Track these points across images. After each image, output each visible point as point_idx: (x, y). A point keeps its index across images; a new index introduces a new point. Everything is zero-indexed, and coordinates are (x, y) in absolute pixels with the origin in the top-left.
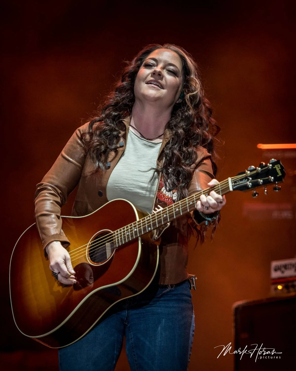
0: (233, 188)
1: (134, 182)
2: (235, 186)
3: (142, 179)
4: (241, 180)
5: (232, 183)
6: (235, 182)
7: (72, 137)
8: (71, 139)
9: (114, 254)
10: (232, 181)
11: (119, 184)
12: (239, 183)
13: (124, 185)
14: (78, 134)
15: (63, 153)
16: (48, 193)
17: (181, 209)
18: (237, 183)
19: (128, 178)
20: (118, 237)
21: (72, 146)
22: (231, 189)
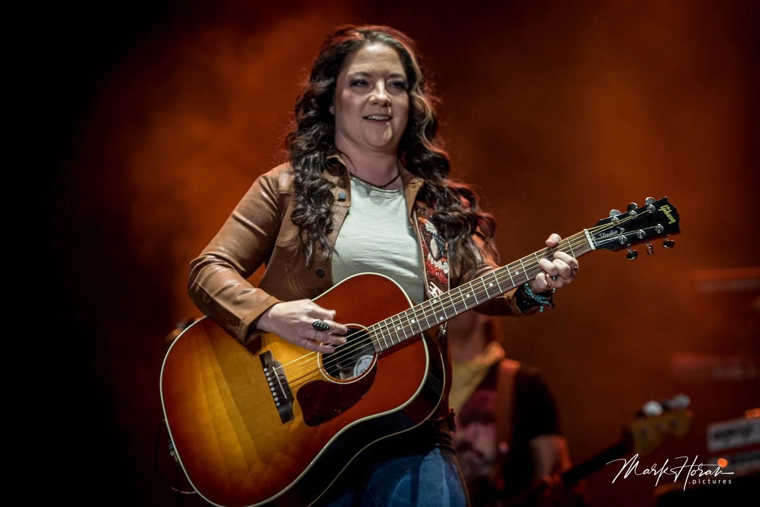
0: (595, 244)
1: (383, 253)
2: (597, 241)
3: (393, 249)
4: (607, 232)
5: (592, 237)
6: (597, 236)
7: (252, 188)
8: (250, 192)
9: (376, 363)
10: (591, 234)
11: (360, 258)
12: (604, 237)
13: (368, 259)
14: (263, 183)
15: (236, 213)
17: (498, 283)
18: (600, 237)
19: (372, 248)
20: (380, 336)
21: (252, 201)
22: (593, 247)
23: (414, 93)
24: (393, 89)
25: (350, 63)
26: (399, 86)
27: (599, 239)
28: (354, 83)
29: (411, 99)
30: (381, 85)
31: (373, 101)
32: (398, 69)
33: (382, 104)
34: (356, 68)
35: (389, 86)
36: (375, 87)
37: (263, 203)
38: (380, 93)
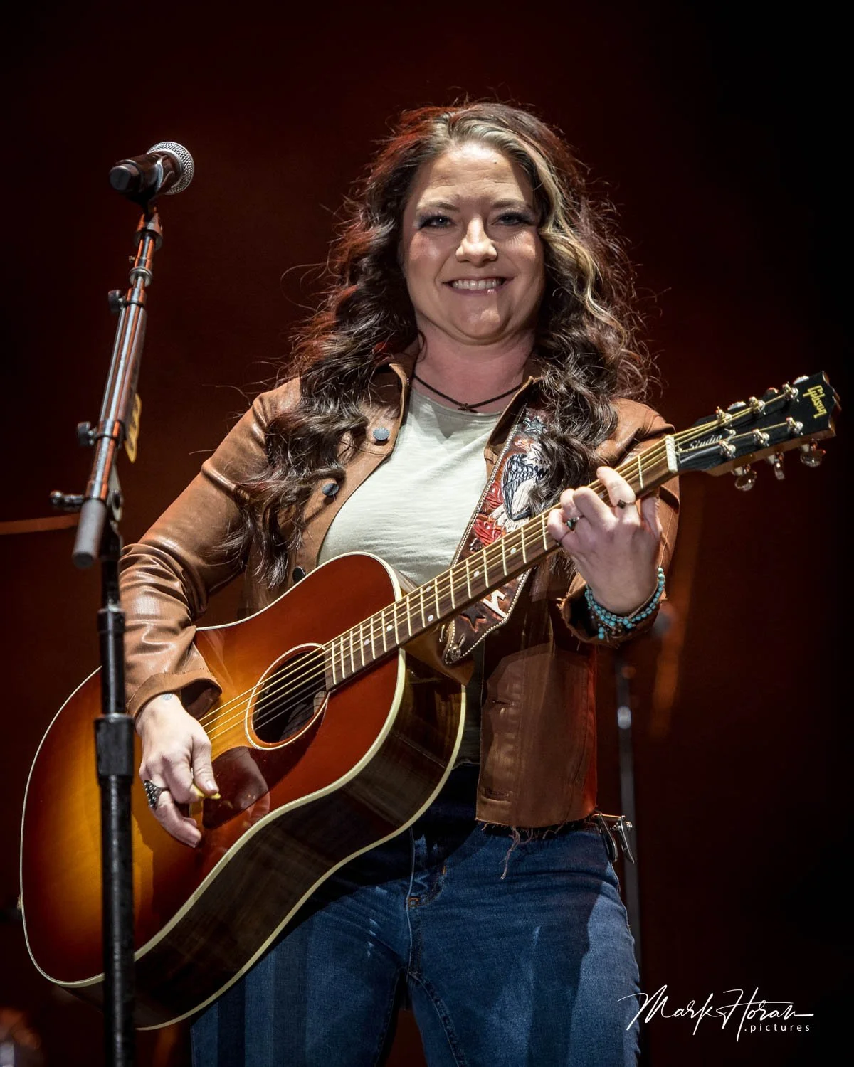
0: (678, 461)
2: (683, 456)
4: (705, 437)
5: (677, 449)
6: (685, 446)
10: (676, 443)
12: (696, 447)
16: (141, 570)
17: (523, 547)
18: (690, 447)
22: (673, 468)
23: (549, 230)
24: (502, 230)
25: (424, 186)
26: (514, 220)
27: (687, 450)
28: (428, 222)
29: (544, 245)
30: (476, 226)
31: (460, 256)
32: (511, 192)
33: (477, 261)
34: (431, 197)
35: (495, 222)
36: (464, 232)
37: (252, 444)
38: (477, 242)
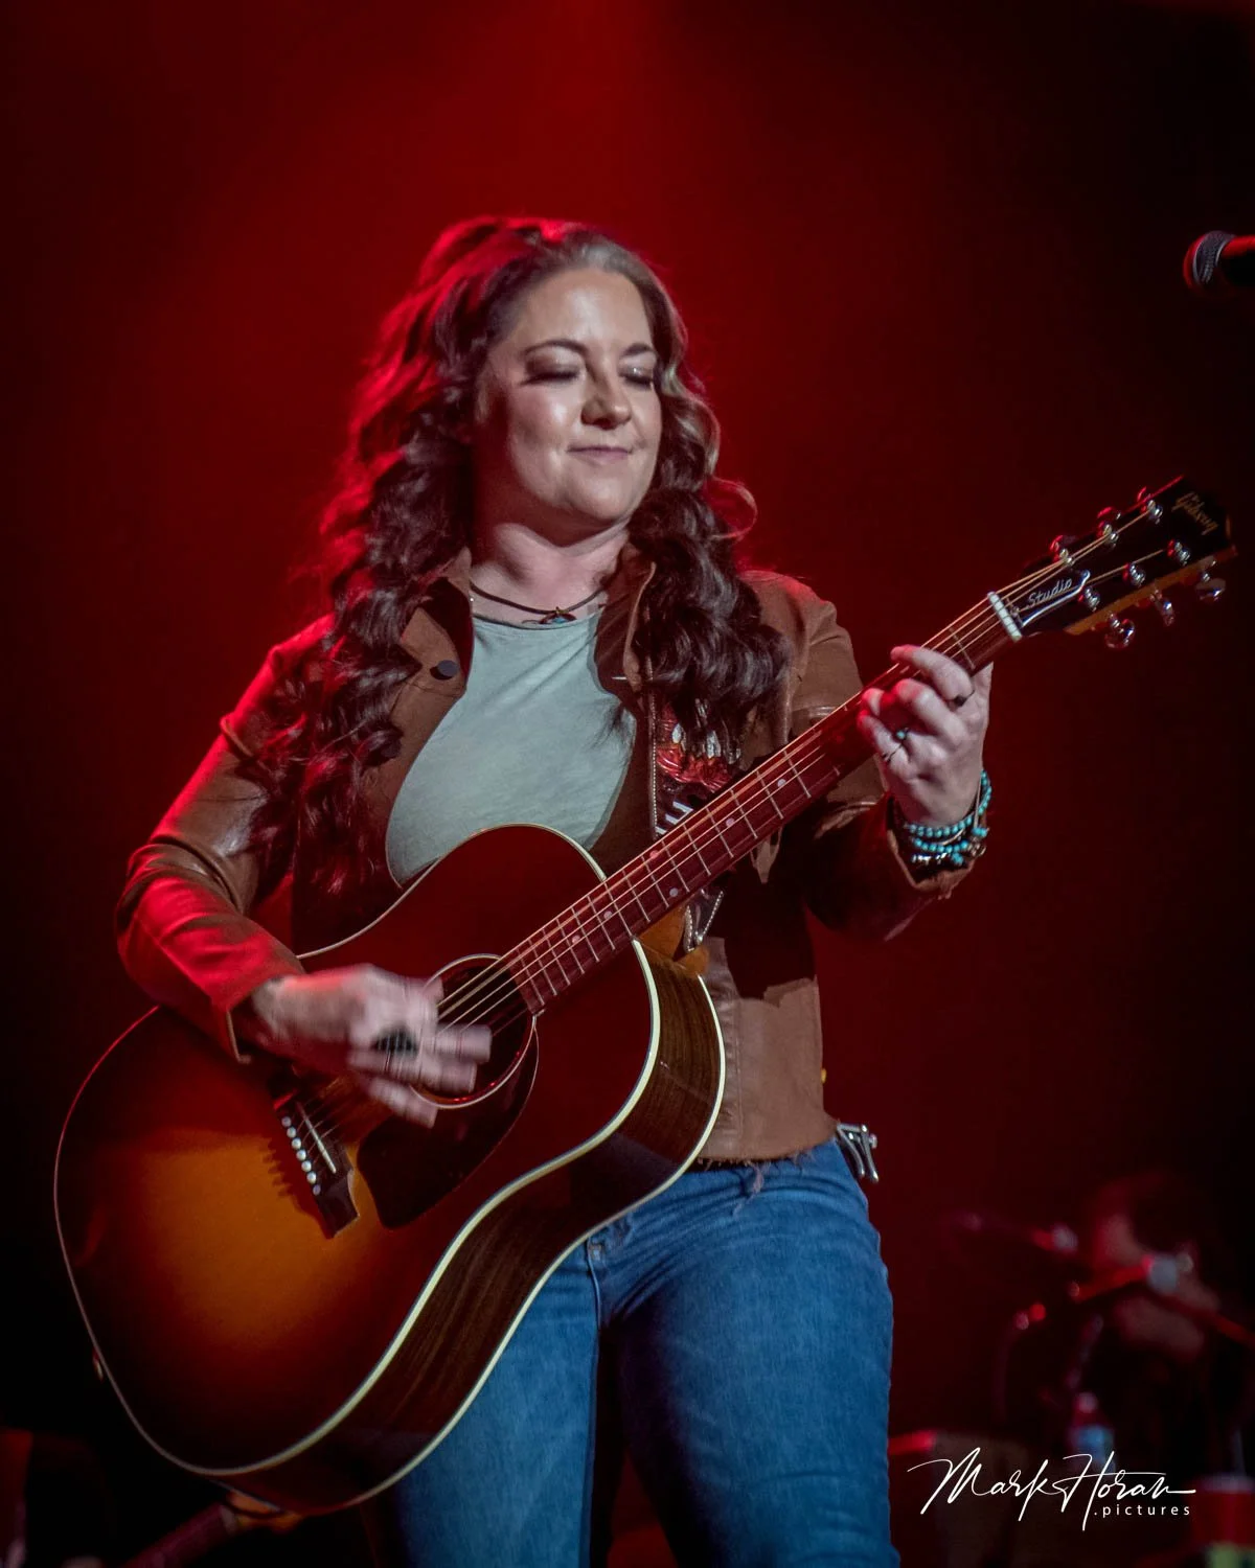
0: (1019, 625)
2: (1023, 616)
4: (1047, 587)
5: (1009, 608)
6: (1021, 603)
9: (533, 1039)
10: (1005, 602)
12: (1040, 602)
17: (797, 776)
18: (1029, 603)
20: (534, 968)
22: (1016, 634)
27: (1027, 608)
